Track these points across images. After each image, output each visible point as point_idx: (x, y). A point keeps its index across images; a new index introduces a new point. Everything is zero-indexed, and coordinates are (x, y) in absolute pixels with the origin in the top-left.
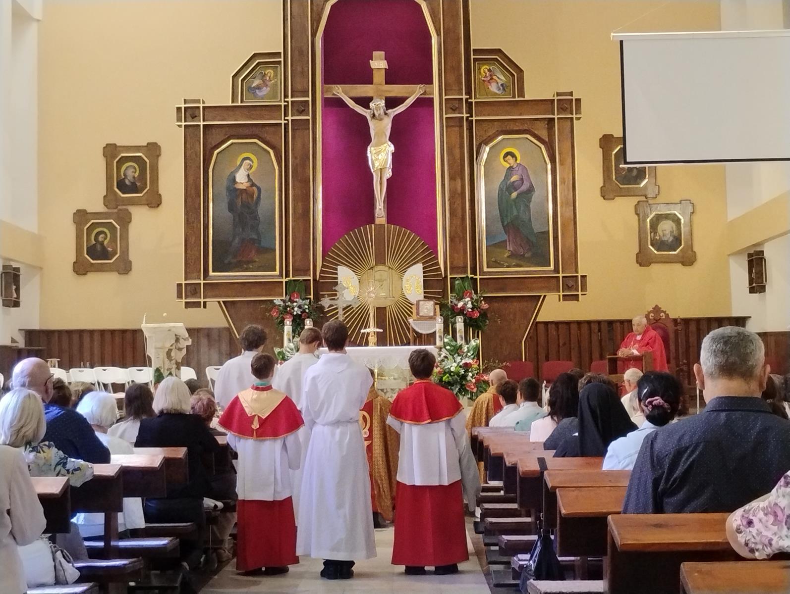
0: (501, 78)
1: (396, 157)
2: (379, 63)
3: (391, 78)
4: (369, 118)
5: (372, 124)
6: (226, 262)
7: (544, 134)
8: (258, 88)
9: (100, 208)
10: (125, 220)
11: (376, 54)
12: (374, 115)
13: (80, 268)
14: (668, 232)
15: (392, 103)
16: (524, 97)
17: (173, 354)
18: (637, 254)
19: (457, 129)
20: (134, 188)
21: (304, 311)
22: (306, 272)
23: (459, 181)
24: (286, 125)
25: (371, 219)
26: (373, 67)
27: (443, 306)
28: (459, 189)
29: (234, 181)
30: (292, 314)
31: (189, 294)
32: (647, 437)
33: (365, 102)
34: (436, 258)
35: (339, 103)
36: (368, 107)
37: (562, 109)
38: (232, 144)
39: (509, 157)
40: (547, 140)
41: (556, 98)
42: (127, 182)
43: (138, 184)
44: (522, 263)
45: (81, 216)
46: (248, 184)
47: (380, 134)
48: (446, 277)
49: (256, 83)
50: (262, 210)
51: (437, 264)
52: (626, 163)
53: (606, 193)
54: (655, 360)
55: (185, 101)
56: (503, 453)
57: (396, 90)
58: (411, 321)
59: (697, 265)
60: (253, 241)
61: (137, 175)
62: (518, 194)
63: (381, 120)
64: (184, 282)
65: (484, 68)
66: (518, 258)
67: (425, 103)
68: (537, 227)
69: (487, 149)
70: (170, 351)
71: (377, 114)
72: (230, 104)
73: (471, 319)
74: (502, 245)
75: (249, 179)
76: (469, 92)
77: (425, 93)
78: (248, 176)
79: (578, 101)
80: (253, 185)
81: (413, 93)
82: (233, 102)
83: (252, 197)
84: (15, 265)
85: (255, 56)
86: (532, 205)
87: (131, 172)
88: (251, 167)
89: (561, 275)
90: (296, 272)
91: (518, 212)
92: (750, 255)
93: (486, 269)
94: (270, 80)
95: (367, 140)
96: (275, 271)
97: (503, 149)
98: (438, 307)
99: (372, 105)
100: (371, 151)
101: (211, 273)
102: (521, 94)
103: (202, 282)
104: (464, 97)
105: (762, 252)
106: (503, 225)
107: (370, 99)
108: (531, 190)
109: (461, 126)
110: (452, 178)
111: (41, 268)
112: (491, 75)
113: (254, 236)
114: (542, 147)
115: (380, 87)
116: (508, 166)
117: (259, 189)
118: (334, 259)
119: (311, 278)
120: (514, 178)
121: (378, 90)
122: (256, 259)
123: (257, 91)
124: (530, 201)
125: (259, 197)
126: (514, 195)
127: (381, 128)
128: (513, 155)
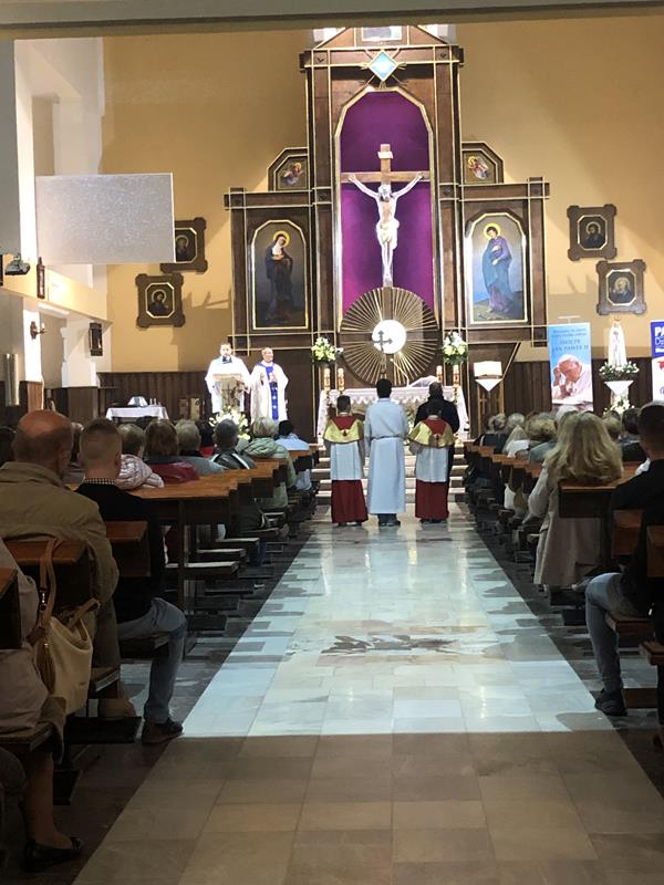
0: (485, 166)
2: (385, 154)
4: (378, 200)
5: (380, 204)
6: (267, 318)
7: (519, 213)
8: (289, 177)
9: (158, 273)
10: (179, 282)
11: (383, 146)
12: (382, 197)
13: (143, 323)
14: (622, 287)
16: (503, 182)
18: (597, 304)
19: (450, 209)
20: (184, 257)
22: (330, 327)
23: (452, 253)
24: (313, 208)
26: (380, 157)
27: (438, 352)
28: (452, 258)
29: (271, 254)
31: (238, 344)
34: (433, 314)
35: (353, 187)
36: (376, 191)
37: (534, 192)
38: (270, 224)
39: (491, 231)
40: (522, 217)
41: (529, 183)
42: (179, 251)
43: (189, 253)
45: (142, 280)
46: (282, 257)
47: (387, 213)
48: (441, 329)
49: (288, 173)
50: (293, 277)
53: (572, 256)
55: (232, 190)
57: (400, 176)
60: (287, 302)
61: (186, 245)
62: (499, 262)
63: (387, 201)
64: (234, 336)
65: (471, 159)
66: (499, 312)
69: (474, 224)
72: (267, 192)
75: (283, 252)
76: (459, 181)
77: (423, 178)
78: (282, 249)
79: (547, 184)
80: (286, 256)
81: (415, 177)
82: (269, 189)
83: (286, 266)
84: (99, 322)
85: (287, 151)
86: (509, 270)
87: (181, 243)
88: (284, 242)
89: (532, 326)
91: (499, 276)
93: (472, 322)
94: (299, 171)
96: (305, 326)
97: (486, 225)
99: (380, 189)
100: (379, 227)
101: (255, 328)
102: (501, 179)
103: (248, 335)
104: (455, 184)
106: (486, 286)
107: (379, 184)
108: (509, 257)
109: (453, 207)
111: (112, 323)
112: (476, 165)
113: (288, 298)
114: (518, 222)
115: (387, 174)
116: (490, 238)
117: (291, 260)
118: (352, 316)
119: (334, 332)
120: (495, 248)
121: (385, 175)
122: (289, 316)
123: (289, 181)
124: (508, 266)
125: (291, 266)
126: (495, 262)
127: (388, 207)
128: (494, 230)
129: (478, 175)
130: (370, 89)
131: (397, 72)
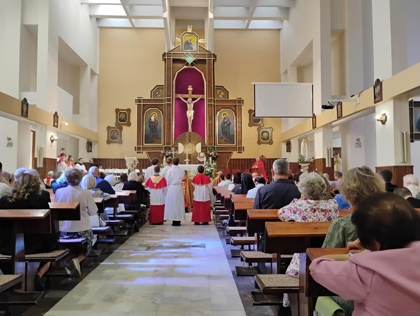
0: (223, 93)
1: (195, 114)
2: (190, 89)
3: (193, 93)
4: (187, 103)
5: (188, 105)
6: (148, 141)
7: (234, 109)
8: (158, 94)
9: (114, 126)
10: (121, 129)
11: (189, 86)
12: (189, 103)
13: (108, 142)
14: (266, 136)
15: (193, 99)
16: (229, 99)
17: (133, 165)
18: (258, 141)
19: (211, 107)
20: (123, 121)
21: (169, 155)
22: (170, 144)
23: (211, 121)
24: (165, 105)
25: (187, 130)
26: (189, 90)
27: (206, 154)
28: (211, 123)
29: (151, 119)
30: (166, 155)
31: (138, 149)
32: (259, 189)
33: (186, 99)
34: (205, 141)
35: (179, 99)
36: (187, 100)
37: (239, 103)
38: (150, 109)
39: (224, 115)
40: (234, 110)
41: (237, 99)
42: (122, 119)
43: (125, 120)
44: (227, 143)
45: (109, 128)
46: (154, 120)
47: (190, 108)
48: (207, 146)
49: (157, 93)
50: (158, 127)
51: (205, 143)
52: (255, 117)
53: (250, 125)
54: (262, 169)
55: (138, 98)
56: (220, 193)
57: (195, 96)
58: (198, 158)
59: (273, 145)
60: (156, 135)
61: (124, 117)
62: (227, 125)
63: (190, 104)
64: (137, 146)
65: (218, 91)
66: (226, 142)
67: (202, 100)
68: (231, 134)
69: (219, 112)
70: (132, 165)
71: (189, 102)
72: (150, 99)
73: (213, 158)
74: (222, 138)
75: (155, 119)
76: (214, 97)
77: (202, 97)
78: (155, 118)
79: (243, 100)
80: (156, 120)
81: (199, 97)
82: (151, 98)
83: (156, 124)
84: (91, 141)
85: (157, 86)
86: (230, 128)
87: (123, 116)
88: (155, 116)
89: (237, 146)
90: (167, 144)
91: (227, 129)
92: (287, 142)
93: (218, 145)
94: (161, 92)
95: (187, 109)
96: (161, 144)
97: (223, 113)
98: (205, 154)
99: (188, 100)
100: (188, 112)
101: (144, 144)
102: (228, 98)
103: (142, 146)
104: (213, 98)
105: (290, 141)
106: (223, 133)
107: (188, 98)
108: (230, 124)
109: (212, 106)
110: (209, 120)
111: (98, 142)
112: (220, 93)
113: (156, 134)
114: (233, 112)
115: (190, 95)
116: (224, 117)
117: (157, 122)
118: (177, 141)
119: (171, 146)
120: (226, 120)
121: (190, 96)
122: (156, 140)
123: (157, 95)
124: (230, 127)
125: (157, 124)
126: (226, 125)
127: (190, 106)
128: (225, 114)
129: (221, 96)
130: (185, 67)
131: (194, 61)
